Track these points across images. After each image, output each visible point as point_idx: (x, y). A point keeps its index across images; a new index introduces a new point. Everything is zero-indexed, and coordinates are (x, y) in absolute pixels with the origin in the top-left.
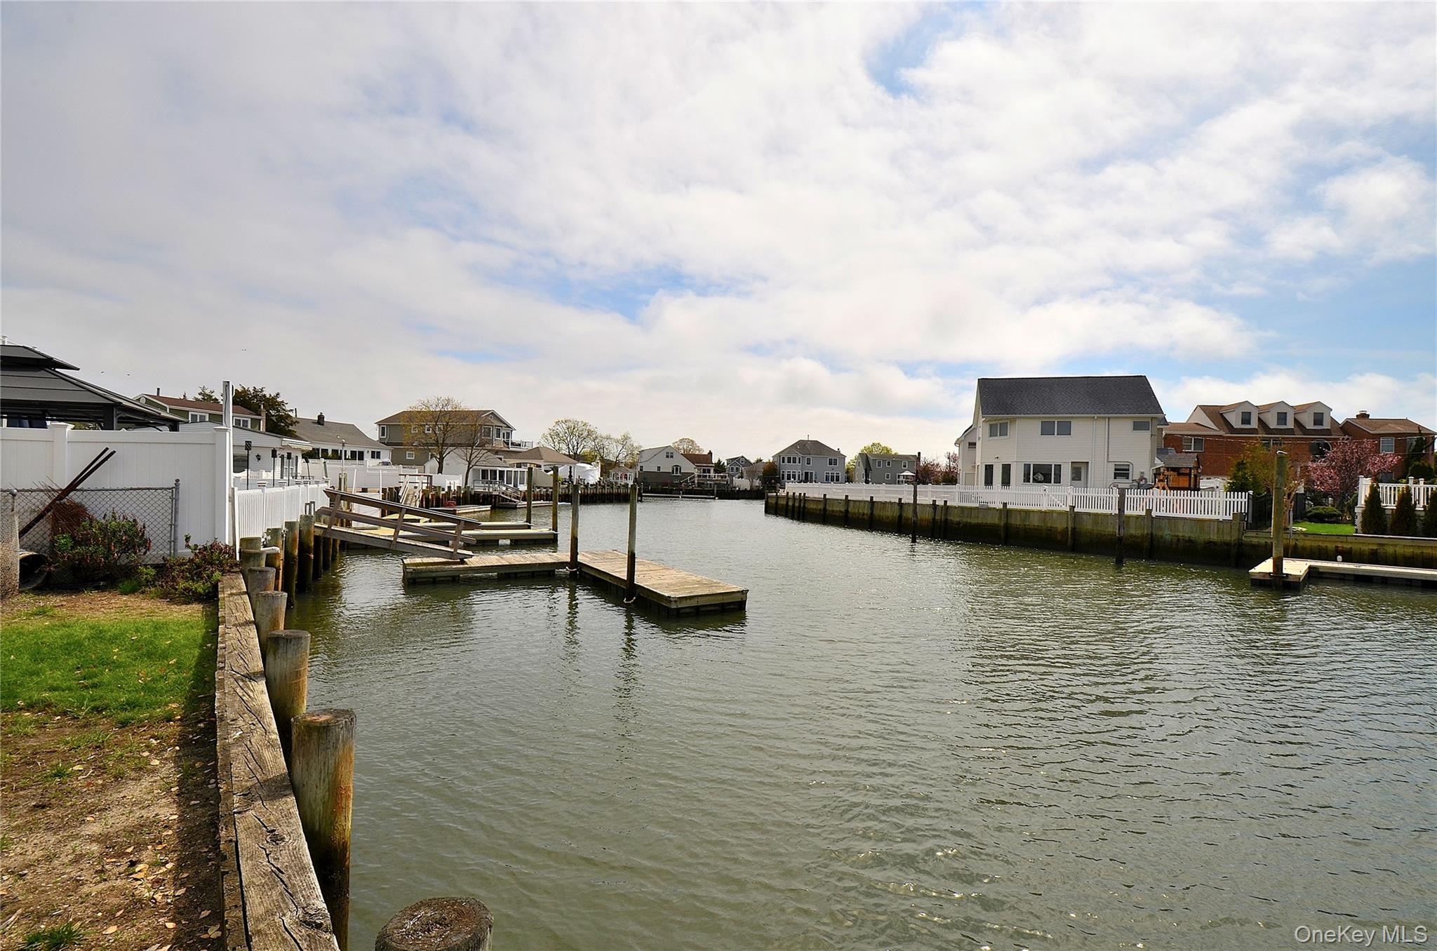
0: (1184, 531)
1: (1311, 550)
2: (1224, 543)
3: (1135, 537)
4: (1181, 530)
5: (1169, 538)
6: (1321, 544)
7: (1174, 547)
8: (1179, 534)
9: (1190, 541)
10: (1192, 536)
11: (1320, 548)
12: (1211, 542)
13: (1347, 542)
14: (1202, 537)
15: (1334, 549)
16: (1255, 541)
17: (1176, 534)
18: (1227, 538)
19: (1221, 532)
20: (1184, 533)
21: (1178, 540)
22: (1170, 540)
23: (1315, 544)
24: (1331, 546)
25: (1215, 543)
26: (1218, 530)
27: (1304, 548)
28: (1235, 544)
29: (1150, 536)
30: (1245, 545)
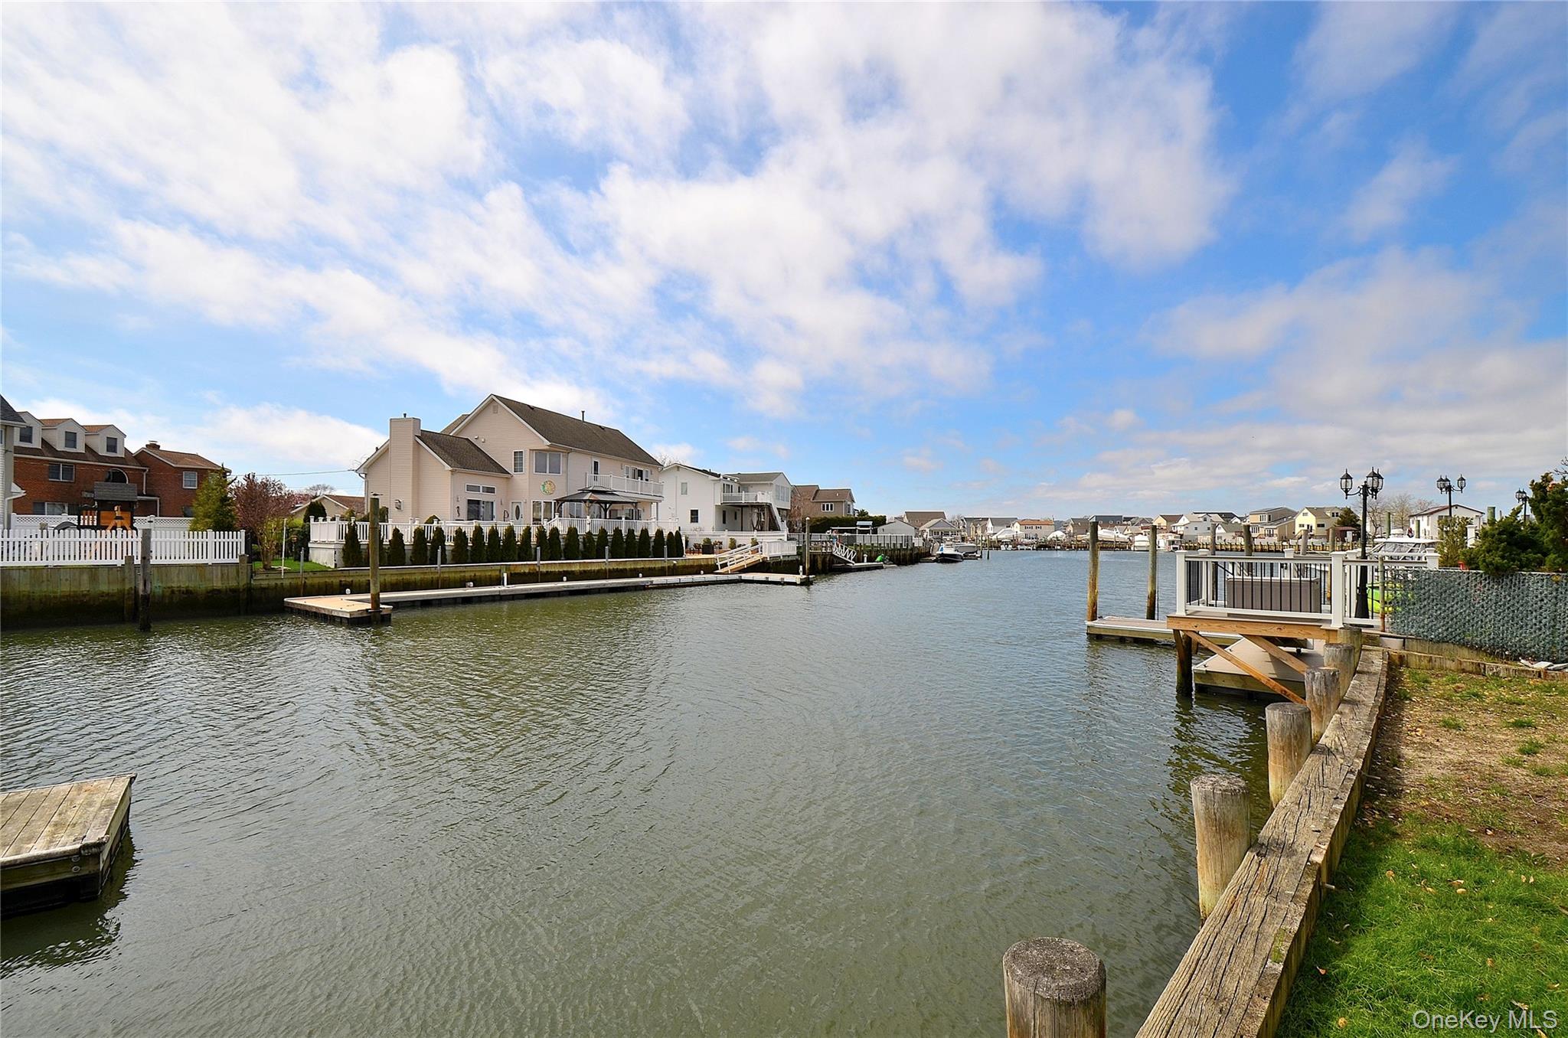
0: (179, 581)
1: (319, 586)
2: (230, 590)
3: (108, 594)
4: (176, 579)
5: (159, 591)
6: (327, 580)
7: (167, 601)
8: (173, 585)
9: (188, 592)
10: (190, 585)
11: (327, 585)
12: (214, 590)
13: (349, 576)
14: (201, 585)
15: (338, 584)
16: (264, 584)
17: (169, 585)
18: (233, 584)
19: (225, 577)
20: (180, 582)
21: (173, 592)
22: (161, 592)
23: (322, 581)
24: (336, 581)
25: (219, 591)
26: (222, 575)
27: (313, 586)
28: (244, 590)
29: (133, 592)
30: (254, 589)
